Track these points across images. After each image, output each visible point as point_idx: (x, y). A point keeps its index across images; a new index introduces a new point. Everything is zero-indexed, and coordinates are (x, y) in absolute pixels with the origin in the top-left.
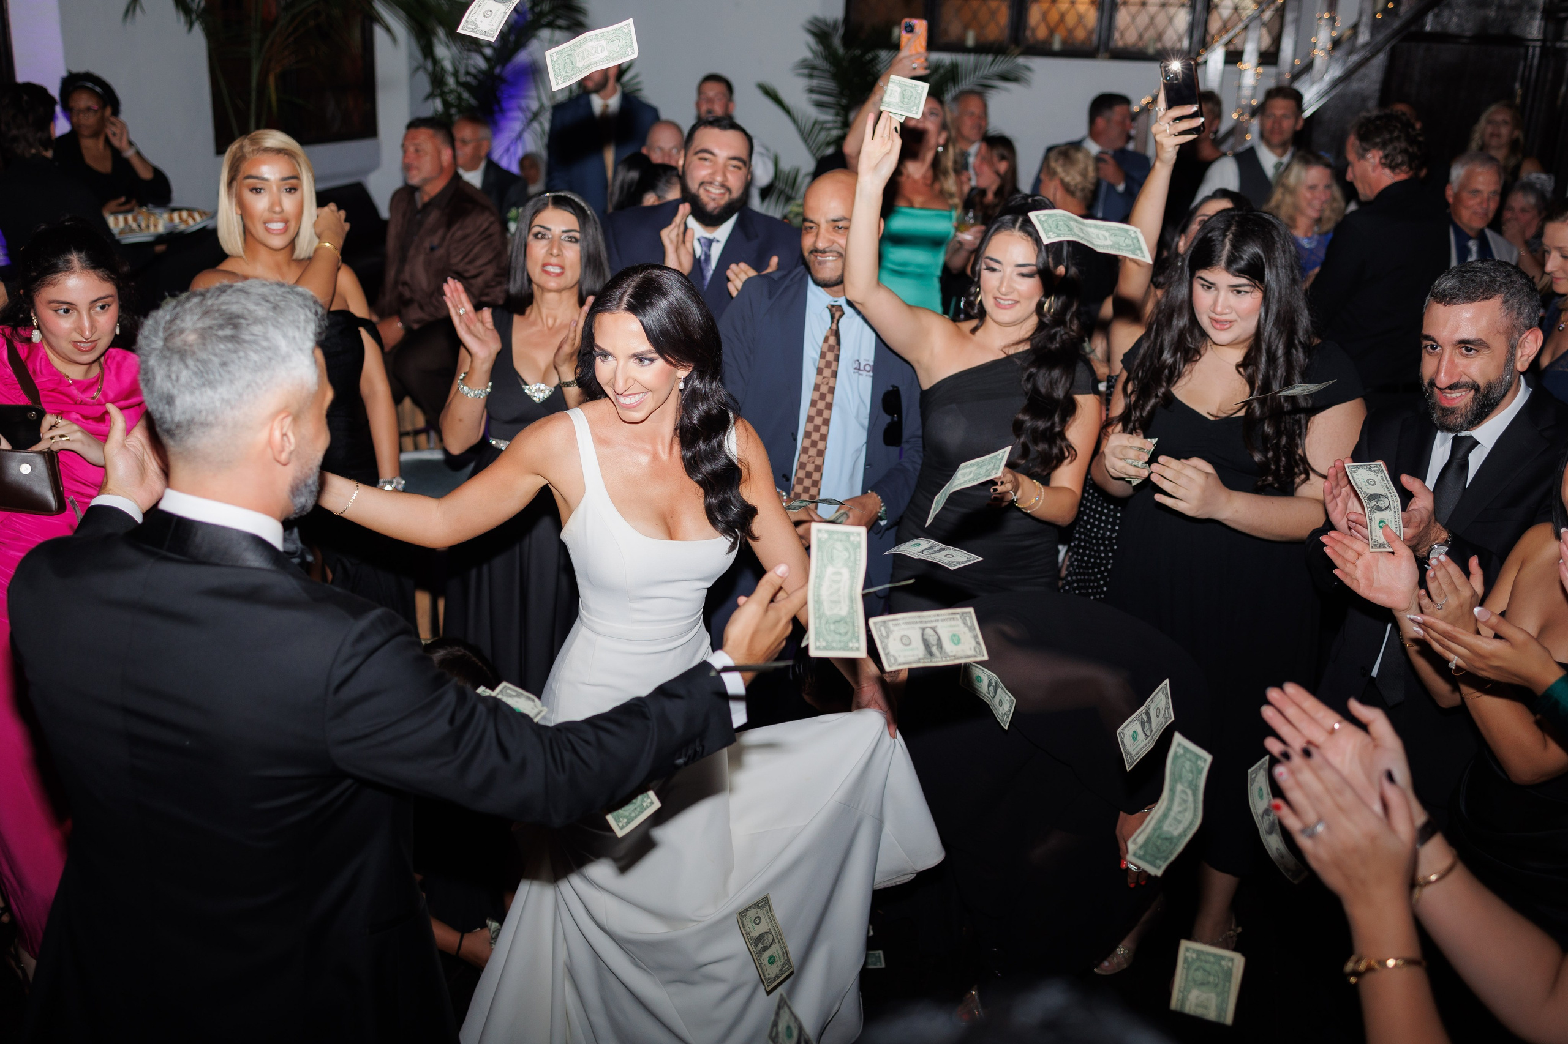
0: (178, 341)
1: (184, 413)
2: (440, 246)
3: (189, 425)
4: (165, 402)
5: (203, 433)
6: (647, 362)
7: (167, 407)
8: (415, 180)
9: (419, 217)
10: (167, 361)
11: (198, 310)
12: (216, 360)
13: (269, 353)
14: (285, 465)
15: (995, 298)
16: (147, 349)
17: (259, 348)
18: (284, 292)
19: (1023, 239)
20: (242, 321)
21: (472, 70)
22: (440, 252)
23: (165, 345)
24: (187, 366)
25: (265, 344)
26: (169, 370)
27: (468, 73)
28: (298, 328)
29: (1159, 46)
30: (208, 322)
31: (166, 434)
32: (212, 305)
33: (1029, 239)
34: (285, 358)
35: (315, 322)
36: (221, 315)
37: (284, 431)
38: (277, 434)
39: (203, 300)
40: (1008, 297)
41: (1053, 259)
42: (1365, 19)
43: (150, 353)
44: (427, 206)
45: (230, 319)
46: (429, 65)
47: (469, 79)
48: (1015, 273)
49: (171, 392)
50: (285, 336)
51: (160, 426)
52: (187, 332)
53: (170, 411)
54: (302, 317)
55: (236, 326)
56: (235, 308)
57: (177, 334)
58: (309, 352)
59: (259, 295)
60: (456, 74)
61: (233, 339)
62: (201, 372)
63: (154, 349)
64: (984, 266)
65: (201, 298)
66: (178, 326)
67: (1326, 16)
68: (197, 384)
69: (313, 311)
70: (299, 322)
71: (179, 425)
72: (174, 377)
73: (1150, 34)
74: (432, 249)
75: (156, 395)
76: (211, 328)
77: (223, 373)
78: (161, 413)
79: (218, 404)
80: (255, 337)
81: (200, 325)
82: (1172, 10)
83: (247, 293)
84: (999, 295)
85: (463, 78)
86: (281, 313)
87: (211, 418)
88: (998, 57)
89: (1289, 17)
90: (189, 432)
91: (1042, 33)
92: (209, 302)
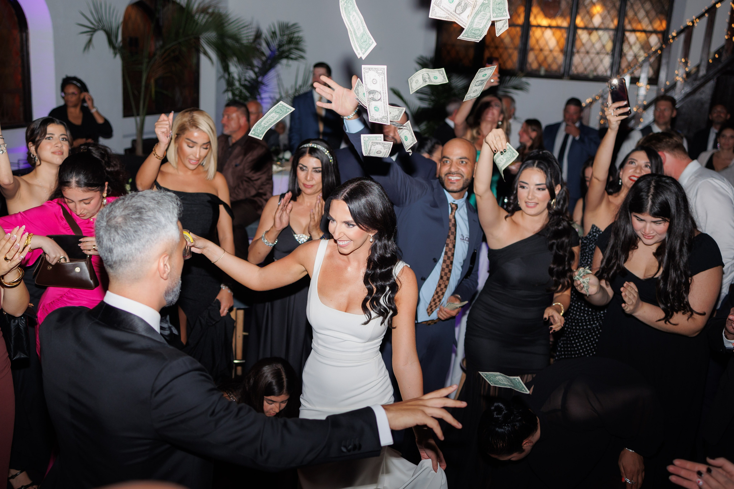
0: (113, 222)
1: (117, 256)
2: (240, 164)
3: (120, 262)
4: (108, 251)
5: (127, 265)
6: (351, 226)
7: (109, 254)
8: (227, 132)
9: (230, 149)
10: (109, 232)
11: (122, 207)
12: (132, 230)
13: (157, 225)
14: (165, 280)
15: (526, 202)
16: (99, 226)
17: (152, 223)
18: (162, 195)
19: (538, 171)
20: (143, 210)
21: (248, 78)
22: (240, 167)
23: (107, 224)
24: (118, 234)
25: (154, 220)
26: (110, 236)
27: (246, 80)
28: (170, 211)
29: (595, 74)
30: (127, 212)
31: (108, 267)
32: (128, 204)
33: (542, 171)
34: (164, 227)
35: (177, 208)
36: (133, 208)
37: (165, 263)
38: (162, 265)
39: (124, 202)
40: (532, 201)
41: (555, 181)
42: (704, 63)
43: (100, 229)
44: (234, 145)
45: (138, 209)
46: (226, 76)
47: (247, 83)
48: (535, 189)
49: (111, 246)
50: (164, 216)
51: (106, 263)
52: (117, 217)
53: (111, 256)
54: (171, 206)
55: (140, 213)
56: (139, 204)
57: (113, 218)
58: (175, 223)
59: (150, 197)
60: (240, 80)
61: (139, 219)
62: (125, 236)
63: (102, 227)
64: (519, 186)
65: (123, 200)
66: (113, 214)
67: (683, 60)
68: (123, 242)
69: (176, 203)
70: (170, 209)
71: (115, 262)
72: (112, 239)
73: (591, 67)
74: (236, 166)
75: (104, 248)
76: (128, 214)
77: (135, 236)
78: (106, 257)
79: (134, 251)
80: (149, 218)
81: (123, 213)
82: (602, 56)
83: (144, 197)
84: (527, 200)
85: (243, 82)
86: (161, 205)
87: (130, 258)
88: (512, 78)
89: (664, 61)
90: (120, 265)
91: (535, 66)
92: (127, 203)
